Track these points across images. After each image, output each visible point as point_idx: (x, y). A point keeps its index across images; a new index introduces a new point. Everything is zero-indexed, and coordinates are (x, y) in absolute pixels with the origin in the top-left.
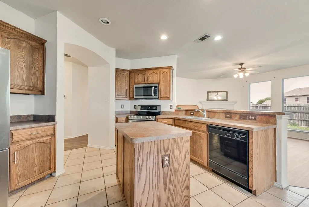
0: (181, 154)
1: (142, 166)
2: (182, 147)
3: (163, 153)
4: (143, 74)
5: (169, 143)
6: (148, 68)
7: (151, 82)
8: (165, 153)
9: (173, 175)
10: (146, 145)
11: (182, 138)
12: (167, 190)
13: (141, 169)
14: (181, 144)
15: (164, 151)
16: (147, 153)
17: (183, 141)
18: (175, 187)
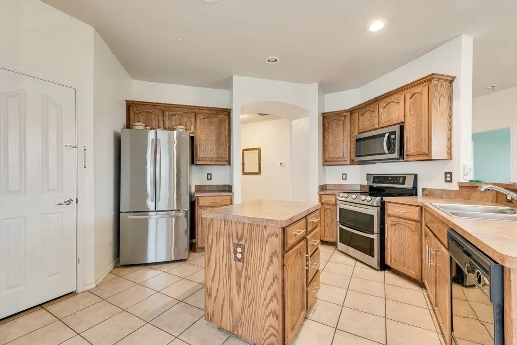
0: (263, 253)
1: (211, 246)
2: (264, 242)
3: (236, 241)
4: (371, 111)
5: (243, 228)
6: (379, 97)
7: (386, 124)
8: (239, 242)
9: (249, 279)
10: (215, 223)
11: (265, 227)
12: (241, 295)
13: (211, 250)
14: (262, 237)
15: (237, 238)
16: (217, 232)
17: (266, 233)
18: (253, 300)
